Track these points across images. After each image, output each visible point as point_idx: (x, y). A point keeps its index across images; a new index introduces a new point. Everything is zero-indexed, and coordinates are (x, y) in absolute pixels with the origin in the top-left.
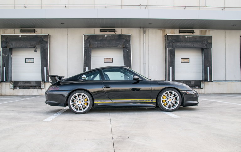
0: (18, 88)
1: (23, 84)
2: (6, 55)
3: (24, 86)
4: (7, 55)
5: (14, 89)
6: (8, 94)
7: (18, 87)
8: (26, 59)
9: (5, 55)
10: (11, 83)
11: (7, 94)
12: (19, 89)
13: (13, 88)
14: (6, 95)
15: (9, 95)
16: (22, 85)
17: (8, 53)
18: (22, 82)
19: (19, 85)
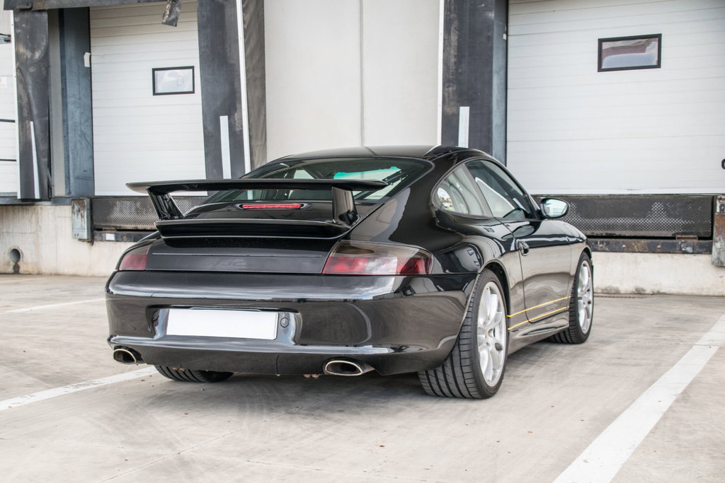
0: (110, 236)
1: (134, 216)
2: (33, 50)
3: (140, 227)
4: (38, 55)
5: (91, 240)
6: (66, 270)
7: (110, 230)
8: (154, 70)
9: (29, 54)
10: (76, 208)
11: (61, 271)
12: (117, 240)
13: (85, 235)
14: (57, 275)
15: (72, 271)
16: (129, 222)
17: (44, 43)
18: (128, 203)
19: (115, 221)
